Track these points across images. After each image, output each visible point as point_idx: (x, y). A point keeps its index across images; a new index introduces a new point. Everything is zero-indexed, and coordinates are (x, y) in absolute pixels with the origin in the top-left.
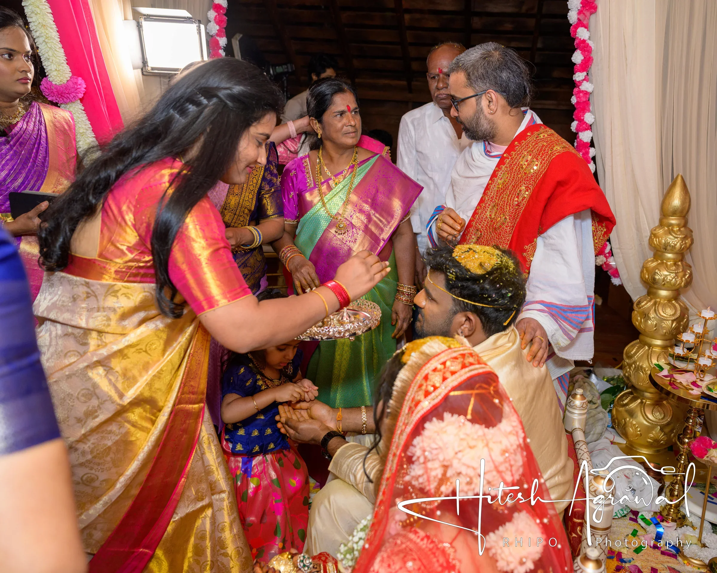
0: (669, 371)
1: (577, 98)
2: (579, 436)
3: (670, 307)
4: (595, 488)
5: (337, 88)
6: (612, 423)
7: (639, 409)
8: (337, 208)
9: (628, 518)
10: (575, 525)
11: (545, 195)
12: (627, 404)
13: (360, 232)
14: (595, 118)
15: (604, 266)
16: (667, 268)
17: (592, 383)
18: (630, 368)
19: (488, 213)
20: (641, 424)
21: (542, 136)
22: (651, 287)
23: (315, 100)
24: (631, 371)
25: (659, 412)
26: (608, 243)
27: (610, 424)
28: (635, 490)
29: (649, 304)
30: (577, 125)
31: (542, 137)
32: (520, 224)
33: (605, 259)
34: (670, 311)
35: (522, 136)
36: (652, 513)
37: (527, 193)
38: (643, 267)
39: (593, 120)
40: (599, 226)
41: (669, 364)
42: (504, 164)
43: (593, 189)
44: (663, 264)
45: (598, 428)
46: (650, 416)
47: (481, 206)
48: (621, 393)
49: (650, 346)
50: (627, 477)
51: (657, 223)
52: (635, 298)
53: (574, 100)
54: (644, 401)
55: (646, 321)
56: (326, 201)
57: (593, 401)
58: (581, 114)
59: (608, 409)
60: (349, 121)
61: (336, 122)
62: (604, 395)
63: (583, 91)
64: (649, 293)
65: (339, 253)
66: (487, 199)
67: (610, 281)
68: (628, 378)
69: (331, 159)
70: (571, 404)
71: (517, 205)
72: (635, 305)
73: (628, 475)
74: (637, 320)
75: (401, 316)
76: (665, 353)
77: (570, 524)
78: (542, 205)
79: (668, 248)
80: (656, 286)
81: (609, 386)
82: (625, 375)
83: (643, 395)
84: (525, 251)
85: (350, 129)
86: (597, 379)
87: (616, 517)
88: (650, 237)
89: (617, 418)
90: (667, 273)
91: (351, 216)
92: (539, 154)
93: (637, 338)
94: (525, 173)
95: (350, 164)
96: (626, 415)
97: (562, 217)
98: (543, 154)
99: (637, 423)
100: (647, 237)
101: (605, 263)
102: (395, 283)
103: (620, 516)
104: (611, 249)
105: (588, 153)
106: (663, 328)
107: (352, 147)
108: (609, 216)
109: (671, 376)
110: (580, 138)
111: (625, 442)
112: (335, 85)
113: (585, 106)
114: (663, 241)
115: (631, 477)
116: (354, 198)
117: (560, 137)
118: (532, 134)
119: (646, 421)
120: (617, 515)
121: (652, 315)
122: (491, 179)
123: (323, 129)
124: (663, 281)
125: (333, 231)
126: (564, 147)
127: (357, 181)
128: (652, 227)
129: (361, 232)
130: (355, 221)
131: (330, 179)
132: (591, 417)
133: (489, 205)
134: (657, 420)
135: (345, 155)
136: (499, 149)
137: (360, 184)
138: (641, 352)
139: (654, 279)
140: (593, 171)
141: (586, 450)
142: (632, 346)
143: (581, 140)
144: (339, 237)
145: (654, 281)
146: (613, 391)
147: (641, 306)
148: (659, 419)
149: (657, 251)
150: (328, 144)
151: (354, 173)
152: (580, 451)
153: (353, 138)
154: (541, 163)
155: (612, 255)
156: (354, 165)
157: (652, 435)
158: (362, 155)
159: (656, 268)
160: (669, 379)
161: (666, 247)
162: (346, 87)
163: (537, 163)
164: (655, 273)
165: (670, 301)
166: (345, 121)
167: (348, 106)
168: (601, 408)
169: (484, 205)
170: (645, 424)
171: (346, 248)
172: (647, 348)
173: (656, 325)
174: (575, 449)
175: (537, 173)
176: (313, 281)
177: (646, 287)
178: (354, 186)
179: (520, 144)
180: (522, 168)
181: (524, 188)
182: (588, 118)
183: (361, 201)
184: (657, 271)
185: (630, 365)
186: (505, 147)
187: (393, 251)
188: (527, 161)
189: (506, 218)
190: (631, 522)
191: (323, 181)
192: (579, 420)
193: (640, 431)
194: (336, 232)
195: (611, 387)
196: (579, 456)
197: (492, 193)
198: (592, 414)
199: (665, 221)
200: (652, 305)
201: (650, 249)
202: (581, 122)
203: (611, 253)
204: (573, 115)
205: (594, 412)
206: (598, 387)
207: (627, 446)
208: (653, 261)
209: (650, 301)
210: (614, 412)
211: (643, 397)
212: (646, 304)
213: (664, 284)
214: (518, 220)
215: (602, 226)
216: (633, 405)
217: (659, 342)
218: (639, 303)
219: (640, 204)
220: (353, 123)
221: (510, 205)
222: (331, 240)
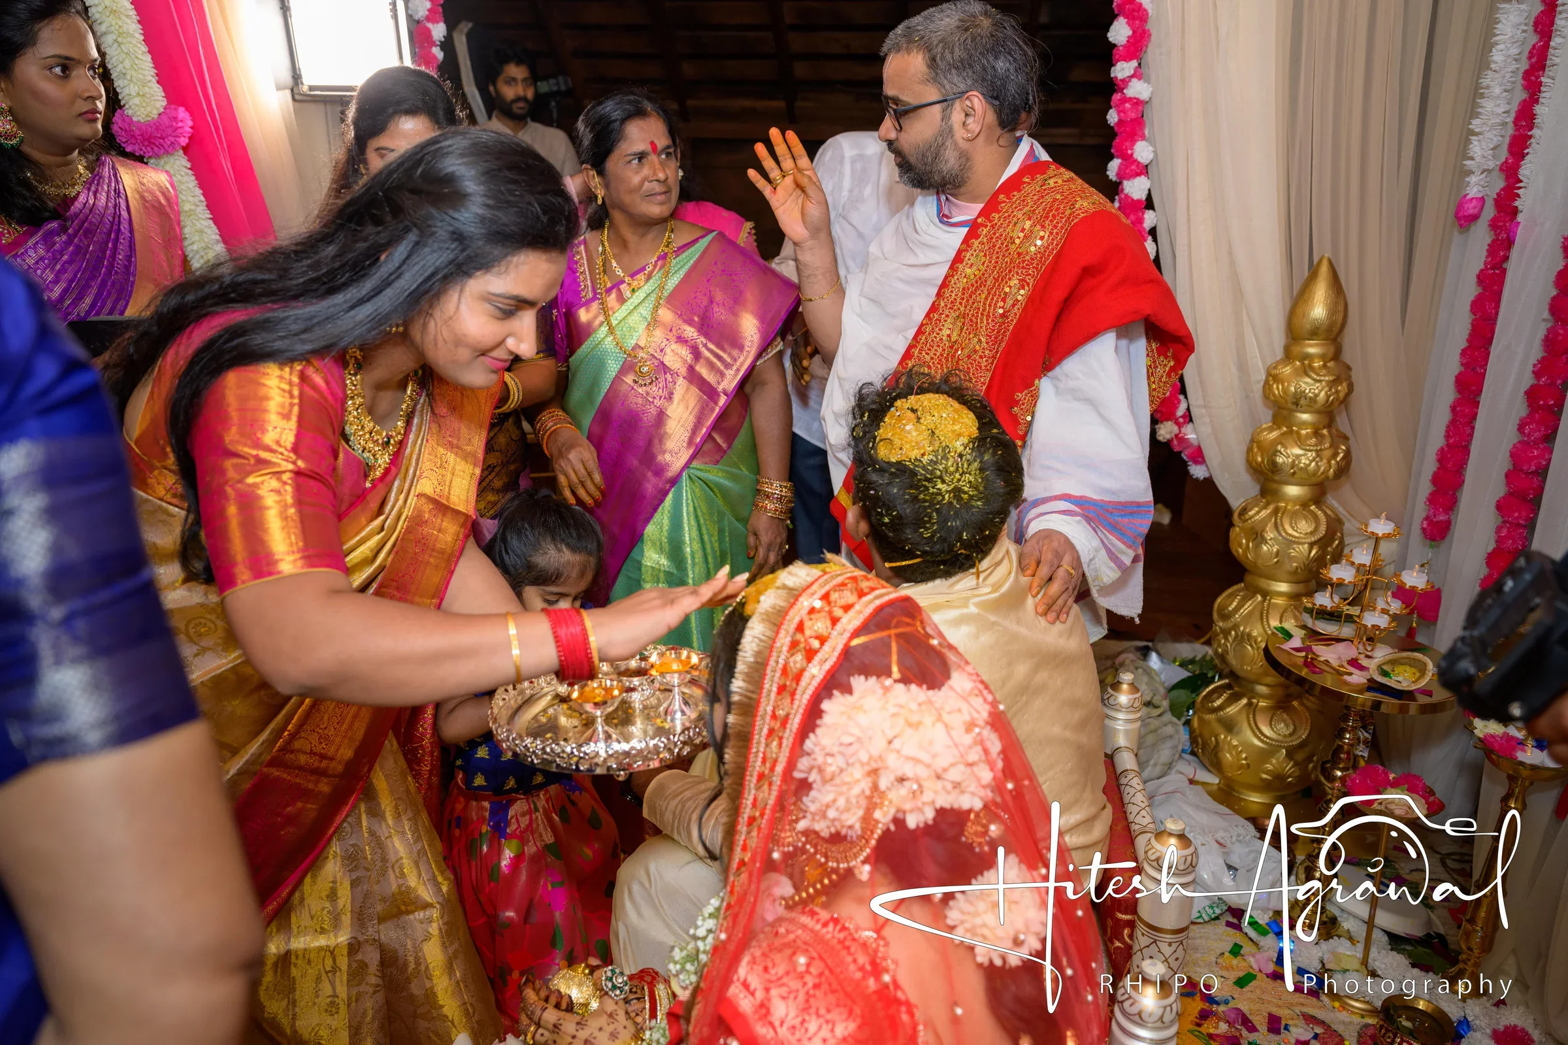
0: (1303, 640)
1: (1119, 112)
2: (1126, 761)
3: (1305, 518)
4: (1157, 854)
5: (632, 108)
6: (1192, 744)
7: (1244, 716)
8: (636, 335)
9: (1223, 921)
10: (1119, 925)
11: (1058, 295)
12: (1220, 708)
13: (680, 381)
14: (1155, 152)
15: (1175, 442)
16: (1300, 441)
17: (1152, 669)
18: (1226, 639)
19: (946, 332)
20: (1248, 746)
21: (1051, 182)
22: (1266, 479)
23: (591, 131)
24: (1227, 644)
25: (1284, 721)
26: (1181, 397)
27: (1187, 747)
28: (1236, 870)
29: (1264, 513)
30: (1120, 168)
31: (1052, 185)
32: (1007, 353)
33: (1175, 429)
34: (1305, 526)
35: (1014, 184)
36: (1271, 914)
37: (1022, 292)
38: (1252, 441)
39: (1151, 156)
40: (1159, 355)
41: (1304, 627)
42: (977, 237)
43: (1151, 281)
44: (1292, 435)
45: (1164, 754)
46: (1267, 731)
47: (930, 319)
48: (1207, 686)
49: (1266, 594)
50: (1220, 844)
51: (1280, 354)
52: (1235, 503)
53: (1113, 117)
54: (1255, 701)
55: (1257, 547)
56: (614, 323)
57: (1154, 701)
58: (1128, 144)
59: (1183, 719)
60: (655, 173)
61: (630, 174)
62: (1175, 693)
63: (1130, 99)
64: (1264, 492)
65: (641, 420)
66: (942, 304)
67: (1187, 472)
68: (1223, 658)
69: (624, 245)
70: (1111, 701)
71: (1002, 316)
72: (1236, 516)
73: (1222, 841)
74: (1240, 544)
75: (765, 539)
76: (1296, 608)
77: (1110, 922)
78: (1052, 312)
79: (1303, 402)
80: (1277, 478)
81: (1184, 674)
82: (1216, 652)
83: (1253, 691)
84: (1016, 403)
85: (658, 188)
86: (1162, 661)
87: (1200, 920)
88: (1266, 382)
89: (1201, 735)
90: (1299, 452)
91: (662, 351)
92: (1047, 217)
93: (1241, 580)
94: (1019, 254)
95: (659, 252)
96: (1218, 728)
97: (1091, 335)
98: (1054, 216)
99: (1241, 744)
100: (1259, 382)
101: (1176, 436)
102: (753, 477)
103: (1207, 918)
104: (1188, 409)
105: (1140, 221)
106: (1291, 559)
107: (662, 221)
108: (1182, 333)
109: (1308, 649)
110: (1126, 191)
111: (1217, 781)
112: (629, 102)
113: (1135, 128)
114: (1292, 389)
115: (1228, 844)
116: (666, 315)
117: (1086, 186)
118: (1033, 179)
119: (1259, 739)
120: (1201, 917)
121: (1270, 534)
122: (952, 267)
123: (607, 186)
124: (1292, 468)
125: (629, 379)
126: (1094, 203)
127: (673, 282)
128: (1270, 361)
129: (681, 379)
130: (670, 360)
131: (623, 282)
132: (1151, 732)
133: (947, 316)
134: (1280, 738)
135: (650, 237)
136: (968, 211)
137: (677, 288)
138: (1248, 607)
139: (1274, 464)
140: (1152, 256)
141: (1139, 788)
142: (1230, 595)
143: (1127, 196)
144: (640, 390)
145: (1274, 467)
146: (1194, 683)
147: (1247, 517)
148: (1285, 736)
149: (1280, 408)
150: (617, 215)
151: (666, 268)
152: (1128, 789)
153: (662, 204)
154: (1051, 233)
155: (1191, 420)
156: (666, 254)
157: (1270, 767)
158: (683, 235)
159: (1277, 442)
160: (1303, 654)
161: (1297, 401)
162: (648, 106)
163: (1042, 233)
164: (1276, 452)
165: (1305, 505)
166: (646, 171)
167: (652, 143)
168: (1168, 717)
169: (936, 316)
170: (1258, 747)
171: (653, 411)
172: (1259, 598)
173: (1277, 553)
174: (1119, 786)
175: (1041, 253)
176: (590, 474)
177: (1258, 480)
178: (666, 294)
179: (1009, 198)
180: (1014, 243)
181: (1016, 282)
182: (1142, 152)
183: (679, 322)
184: (1279, 447)
185: (1226, 633)
186: (979, 207)
187: (747, 419)
188: (1023, 230)
189: (980, 340)
190: (1229, 929)
191: (609, 285)
192: (1127, 732)
193: (1246, 759)
194: (636, 382)
195: (1189, 677)
196: (1126, 799)
197: (952, 293)
198: (1152, 727)
199: (1296, 349)
200: (1270, 516)
201: (1266, 406)
202: (1128, 159)
203: (1189, 417)
204: (1110, 147)
205: (1155, 723)
206: (1163, 677)
207: (1220, 789)
208: (1271, 429)
209: (1265, 507)
210: (1195, 723)
211: (1252, 694)
212: (1258, 513)
213: (1294, 473)
214: (1003, 345)
215: (1166, 357)
216: (1232, 710)
217: (1283, 587)
218: (1244, 510)
219: (1245, 318)
220: (661, 176)
221: (988, 316)
222: (626, 396)
